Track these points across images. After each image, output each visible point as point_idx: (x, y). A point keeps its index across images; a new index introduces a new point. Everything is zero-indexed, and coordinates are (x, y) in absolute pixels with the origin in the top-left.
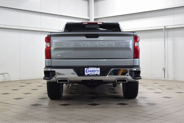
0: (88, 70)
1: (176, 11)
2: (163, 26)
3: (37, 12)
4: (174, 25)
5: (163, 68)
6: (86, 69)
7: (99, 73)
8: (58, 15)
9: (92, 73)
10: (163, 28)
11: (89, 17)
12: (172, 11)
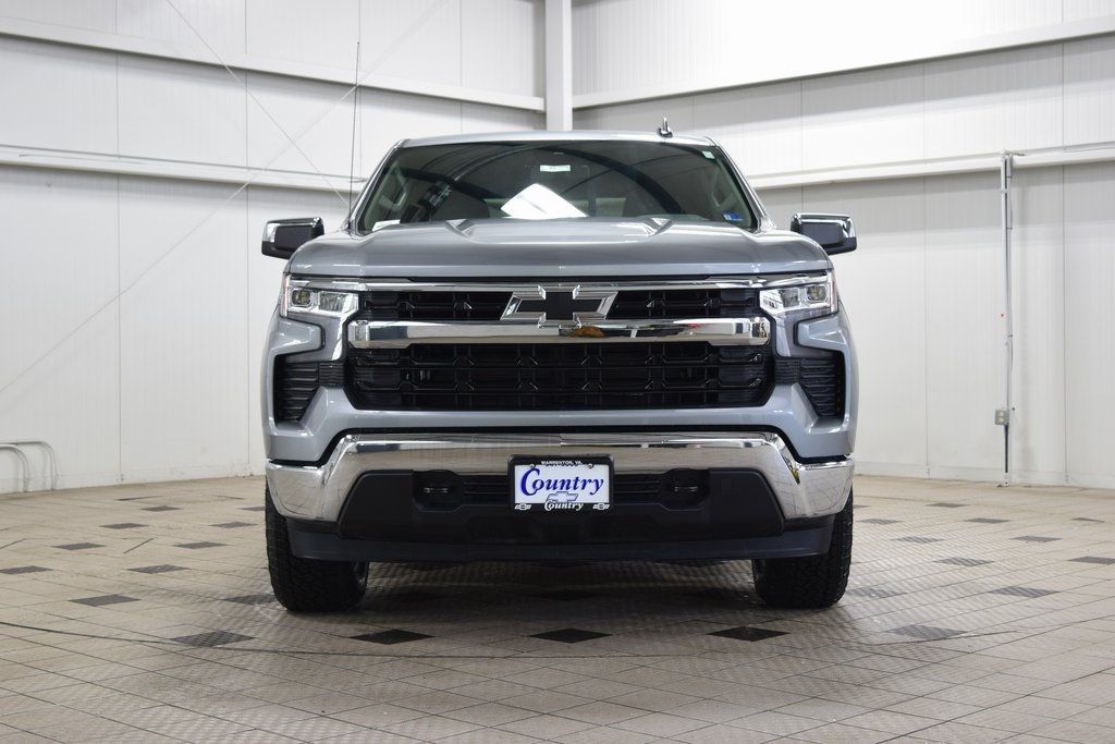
2: (997, 154)
3: (220, 67)
4: (1065, 148)
5: (997, 413)
10: (998, 163)
11: (542, 100)
12: (1050, 63)
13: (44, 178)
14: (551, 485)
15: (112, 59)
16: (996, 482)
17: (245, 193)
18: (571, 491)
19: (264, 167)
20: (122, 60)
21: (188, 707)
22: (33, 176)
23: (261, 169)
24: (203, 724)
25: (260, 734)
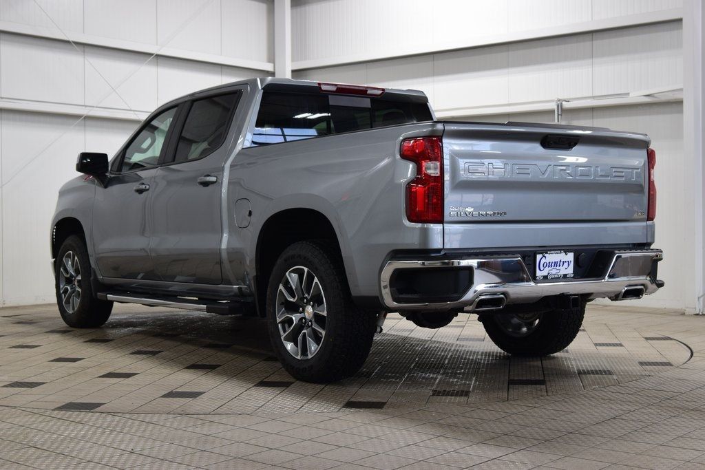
0: (543, 260)
1: (599, 43)
2: (552, 101)
3: (67, 42)
4: (594, 97)
6: (539, 257)
7: (570, 271)
8: (151, 55)
9: (554, 272)
10: (553, 106)
11: (272, 65)
12: (585, 45)
17: (83, 122)
21: (45, 448)
23: (93, 107)
24: (55, 459)
25: (92, 464)
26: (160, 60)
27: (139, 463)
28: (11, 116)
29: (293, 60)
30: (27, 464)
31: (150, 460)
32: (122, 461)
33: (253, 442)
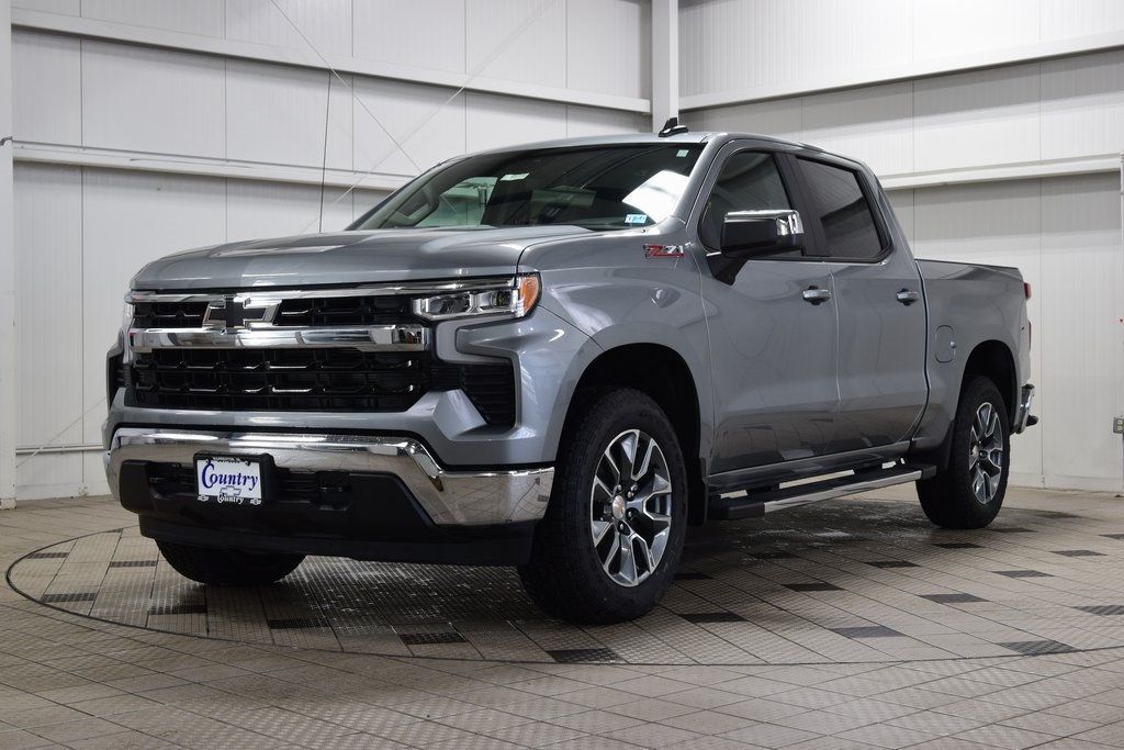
5: (1116, 421)
8: (457, 89)
10: (1118, 164)
11: (648, 102)
13: (154, 182)
14: (222, 479)
15: (221, 63)
16: (1113, 492)
18: (236, 486)
19: (369, 170)
20: (231, 65)
21: (294, 709)
22: (143, 181)
24: (310, 726)
25: (365, 737)
26: (471, 98)
27: (439, 737)
28: (241, 188)
29: (681, 95)
30: (268, 733)
31: (455, 733)
32: (413, 733)
33: (618, 710)
